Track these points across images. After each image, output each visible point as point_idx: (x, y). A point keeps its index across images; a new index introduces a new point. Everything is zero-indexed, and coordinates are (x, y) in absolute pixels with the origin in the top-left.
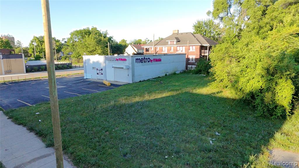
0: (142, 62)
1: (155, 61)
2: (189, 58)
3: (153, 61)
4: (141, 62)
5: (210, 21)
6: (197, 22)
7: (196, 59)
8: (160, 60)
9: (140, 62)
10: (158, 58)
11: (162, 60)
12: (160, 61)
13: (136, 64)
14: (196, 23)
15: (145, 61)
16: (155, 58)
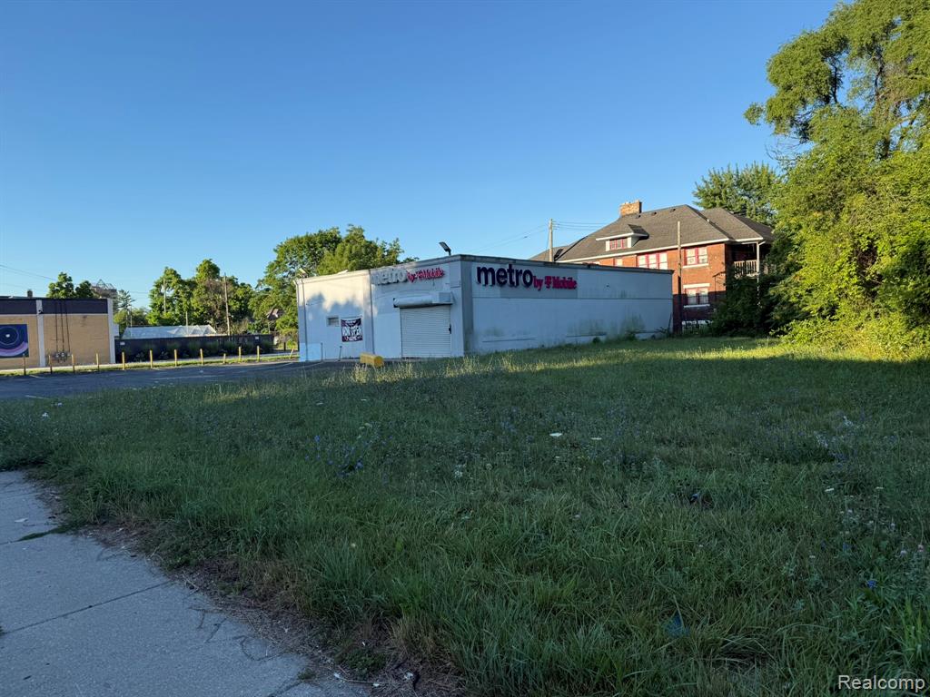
0: (502, 284)
1: (552, 285)
2: (686, 294)
3: (544, 286)
4: (498, 280)
5: (758, 172)
6: (708, 179)
7: (713, 296)
8: (571, 284)
9: (493, 283)
10: (562, 274)
11: (578, 282)
12: (570, 288)
13: (479, 290)
14: (706, 182)
15: (514, 280)
16: (553, 273)
